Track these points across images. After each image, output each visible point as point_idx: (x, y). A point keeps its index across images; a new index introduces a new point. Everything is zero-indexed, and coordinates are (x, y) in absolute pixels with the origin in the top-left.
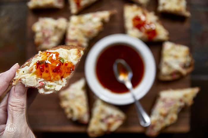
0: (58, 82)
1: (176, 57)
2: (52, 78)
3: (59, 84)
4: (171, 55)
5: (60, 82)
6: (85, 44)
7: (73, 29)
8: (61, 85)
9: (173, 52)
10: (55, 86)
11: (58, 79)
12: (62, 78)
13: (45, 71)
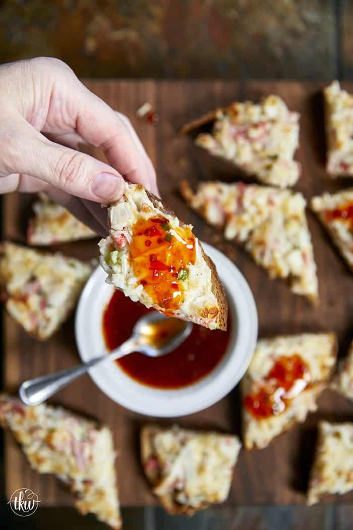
0: (131, 277)
1: (201, 469)
2: (138, 259)
3: (127, 279)
4: (205, 455)
5: (134, 281)
6: (230, 233)
7: (270, 202)
8: (127, 284)
9: (213, 461)
10: (121, 273)
11: (137, 273)
12: (143, 283)
13: (148, 238)
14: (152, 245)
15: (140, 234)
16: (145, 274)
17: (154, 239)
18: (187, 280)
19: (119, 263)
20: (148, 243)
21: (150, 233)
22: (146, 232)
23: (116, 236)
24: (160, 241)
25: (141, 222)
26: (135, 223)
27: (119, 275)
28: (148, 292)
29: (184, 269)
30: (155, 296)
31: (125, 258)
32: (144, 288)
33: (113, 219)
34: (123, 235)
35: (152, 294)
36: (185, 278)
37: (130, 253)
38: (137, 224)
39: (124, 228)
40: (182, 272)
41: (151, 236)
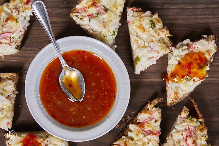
2: (188, 58)
3: (178, 56)
5: (179, 59)
8: (176, 56)
11: (182, 59)
12: (179, 63)
13: (198, 59)
14: (196, 61)
15: (198, 55)
16: (183, 62)
17: (199, 61)
18: (186, 81)
19: (183, 50)
20: (196, 59)
21: (201, 59)
22: (200, 57)
23: (193, 45)
24: (198, 64)
25: (203, 54)
26: (202, 51)
27: (179, 52)
28: (176, 66)
29: (191, 78)
30: (175, 70)
31: (187, 52)
32: (177, 64)
33: (200, 42)
34: (195, 48)
35: (175, 69)
36: (187, 80)
37: (189, 53)
38: (202, 52)
39: (198, 47)
40: (190, 78)
41: (199, 60)
